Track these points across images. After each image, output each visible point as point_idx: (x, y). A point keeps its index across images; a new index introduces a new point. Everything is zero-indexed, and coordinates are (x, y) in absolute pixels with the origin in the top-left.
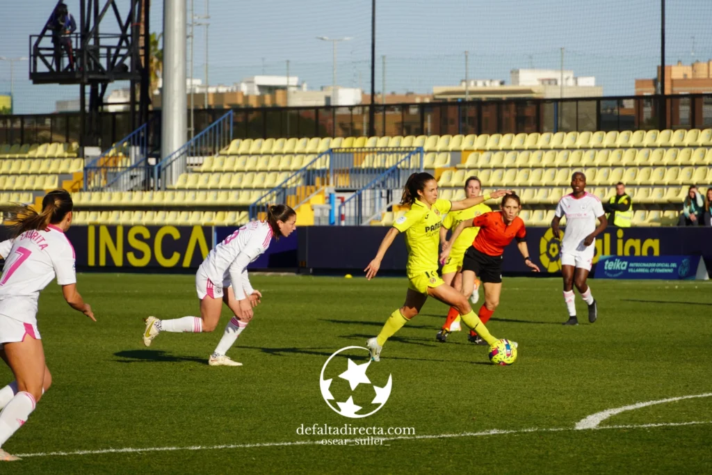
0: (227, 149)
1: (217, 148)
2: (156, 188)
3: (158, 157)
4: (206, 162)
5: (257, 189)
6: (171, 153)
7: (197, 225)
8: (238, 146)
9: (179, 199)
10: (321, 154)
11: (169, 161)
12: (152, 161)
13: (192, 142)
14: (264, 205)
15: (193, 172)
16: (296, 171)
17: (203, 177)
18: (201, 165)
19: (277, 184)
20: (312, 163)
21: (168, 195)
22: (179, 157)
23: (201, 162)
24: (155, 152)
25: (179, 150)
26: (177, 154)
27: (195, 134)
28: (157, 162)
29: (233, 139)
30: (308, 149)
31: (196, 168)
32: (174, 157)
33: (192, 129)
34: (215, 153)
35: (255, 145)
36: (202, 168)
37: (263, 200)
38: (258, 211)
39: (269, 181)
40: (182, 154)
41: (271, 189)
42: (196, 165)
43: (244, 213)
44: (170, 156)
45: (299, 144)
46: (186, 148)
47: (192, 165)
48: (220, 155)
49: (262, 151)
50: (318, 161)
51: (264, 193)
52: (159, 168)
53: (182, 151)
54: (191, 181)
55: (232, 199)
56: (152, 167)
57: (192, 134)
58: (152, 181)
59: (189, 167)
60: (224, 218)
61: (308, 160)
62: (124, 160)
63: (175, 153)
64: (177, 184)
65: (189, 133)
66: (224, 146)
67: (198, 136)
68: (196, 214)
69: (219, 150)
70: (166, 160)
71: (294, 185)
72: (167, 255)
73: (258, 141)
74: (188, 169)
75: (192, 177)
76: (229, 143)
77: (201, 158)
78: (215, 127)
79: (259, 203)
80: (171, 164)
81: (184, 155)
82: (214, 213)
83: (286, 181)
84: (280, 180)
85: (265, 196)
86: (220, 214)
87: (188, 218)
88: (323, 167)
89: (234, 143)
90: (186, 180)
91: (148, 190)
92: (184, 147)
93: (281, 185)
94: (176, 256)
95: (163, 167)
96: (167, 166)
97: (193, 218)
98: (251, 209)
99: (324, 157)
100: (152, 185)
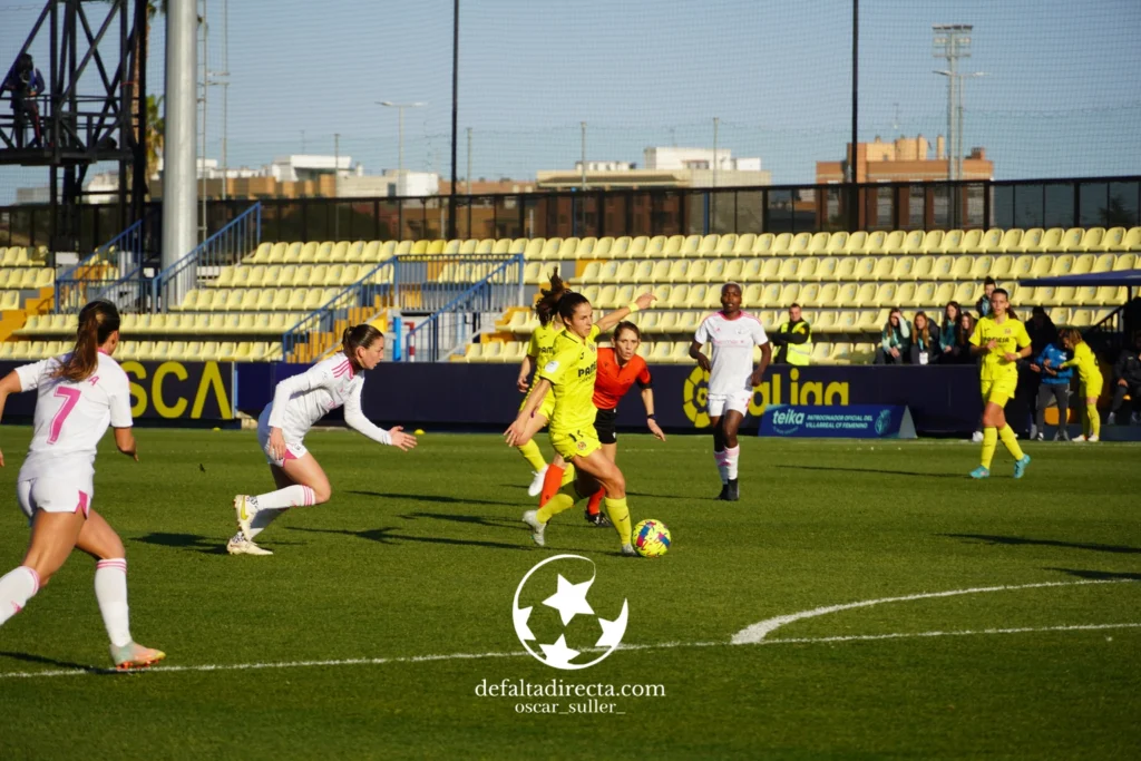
0: (253, 256)
1: (239, 256)
2: (154, 309)
3: (157, 267)
4: (224, 274)
5: (294, 311)
6: (175, 261)
7: (212, 360)
8: (268, 252)
9: (186, 324)
10: (383, 263)
11: (172, 273)
12: (149, 272)
13: (205, 247)
14: (304, 333)
15: (206, 287)
16: (348, 286)
17: (219, 295)
18: (216, 277)
19: (322, 304)
20: (368, 276)
21: (172, 318)
22: (186, 266)
23: (216, 273)
24: (154, 260)
25: (187, 257)
26: (184, 263)
27: (209, 235)
28: (156, 273)
29: (261, 242)
30: (364, 257)
31: (209, 282)
32: (179, 267)
33: (205, 228)
34: (235, 261)
35: (291, 251)
36: (218, 283)
37: (303, 327)
38: (296, 341)
39: (311, 300)
40: (190, 263)
41: (313, 311)
42: (210, 278)
43: (275, 345)
44: (174, 266)
45: (353, 250)
46: (196, 255)
47: (204, 278)
48: (243, 264)
49: (302, 258)
50: (379, 273)
51: (303, 317)
52: (159, 281)
53: (190, 258)
54: (203, 299)
55: (260, 324)
56: (149, 280)
57: (205, 234)
58: (149, 299)
59: (200, 281)
60: (248, 351)
61: (364, 271)
62: (111, 270)
63: (180, 261)
64: (184, 304)
65: (200, 234)
66: (248, 252)
67: (213, 238)
68: (209, 345)
69: (242, 257)
70: (168, 271)
71: (345, 306)
72: (170, 401)
73: (295, 245)
74: (198, 283)
75: (204, 294)
76: (255, 248)
77: (216, 268)
78: (236, 225)
79: (296, 330)
80: (175, 276)
81: (193, 265)
82: (235, 344)
83: (334, 301)
84: (326, 297)
85: (305, 321)
86: (242, 345)
87: (198, 351)
88: (385, 281)
89: (263, 247)
90: (196, 299)
91: (144, 313)
92: (192, 252)
93: (326, 306)
94: (182, 404)
95: (164, 279)
96: (171, 278)
97: (205, 351)
98: (285, 338)
99: (386, 267)
100: (149, 306)
